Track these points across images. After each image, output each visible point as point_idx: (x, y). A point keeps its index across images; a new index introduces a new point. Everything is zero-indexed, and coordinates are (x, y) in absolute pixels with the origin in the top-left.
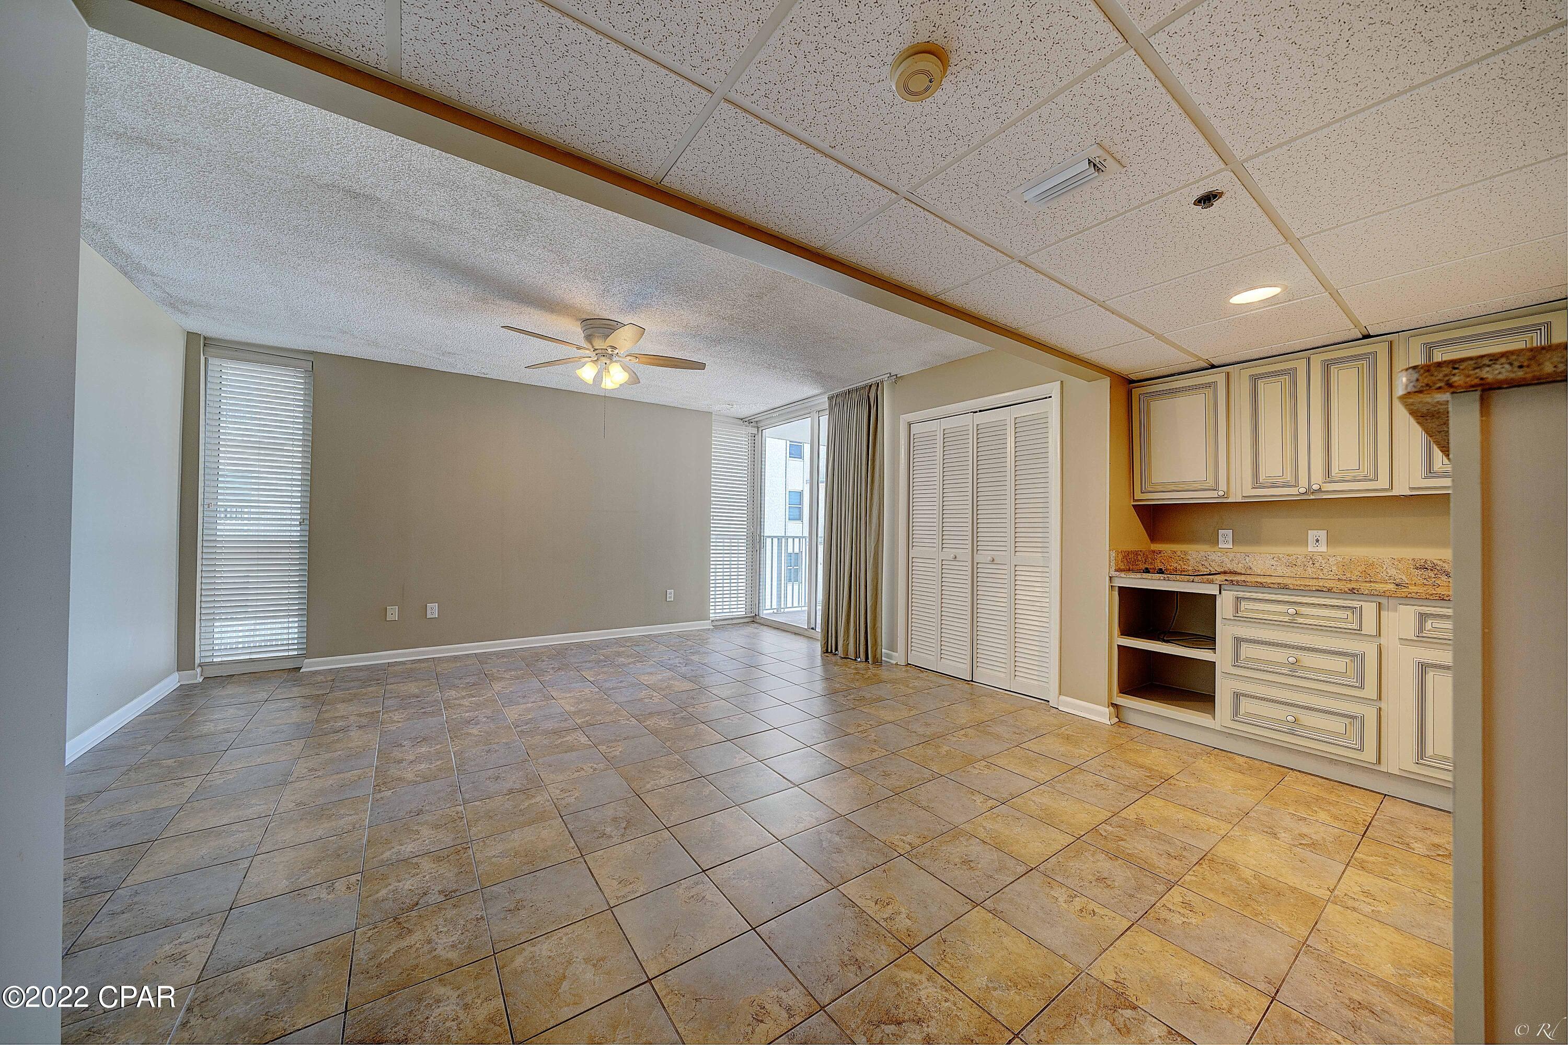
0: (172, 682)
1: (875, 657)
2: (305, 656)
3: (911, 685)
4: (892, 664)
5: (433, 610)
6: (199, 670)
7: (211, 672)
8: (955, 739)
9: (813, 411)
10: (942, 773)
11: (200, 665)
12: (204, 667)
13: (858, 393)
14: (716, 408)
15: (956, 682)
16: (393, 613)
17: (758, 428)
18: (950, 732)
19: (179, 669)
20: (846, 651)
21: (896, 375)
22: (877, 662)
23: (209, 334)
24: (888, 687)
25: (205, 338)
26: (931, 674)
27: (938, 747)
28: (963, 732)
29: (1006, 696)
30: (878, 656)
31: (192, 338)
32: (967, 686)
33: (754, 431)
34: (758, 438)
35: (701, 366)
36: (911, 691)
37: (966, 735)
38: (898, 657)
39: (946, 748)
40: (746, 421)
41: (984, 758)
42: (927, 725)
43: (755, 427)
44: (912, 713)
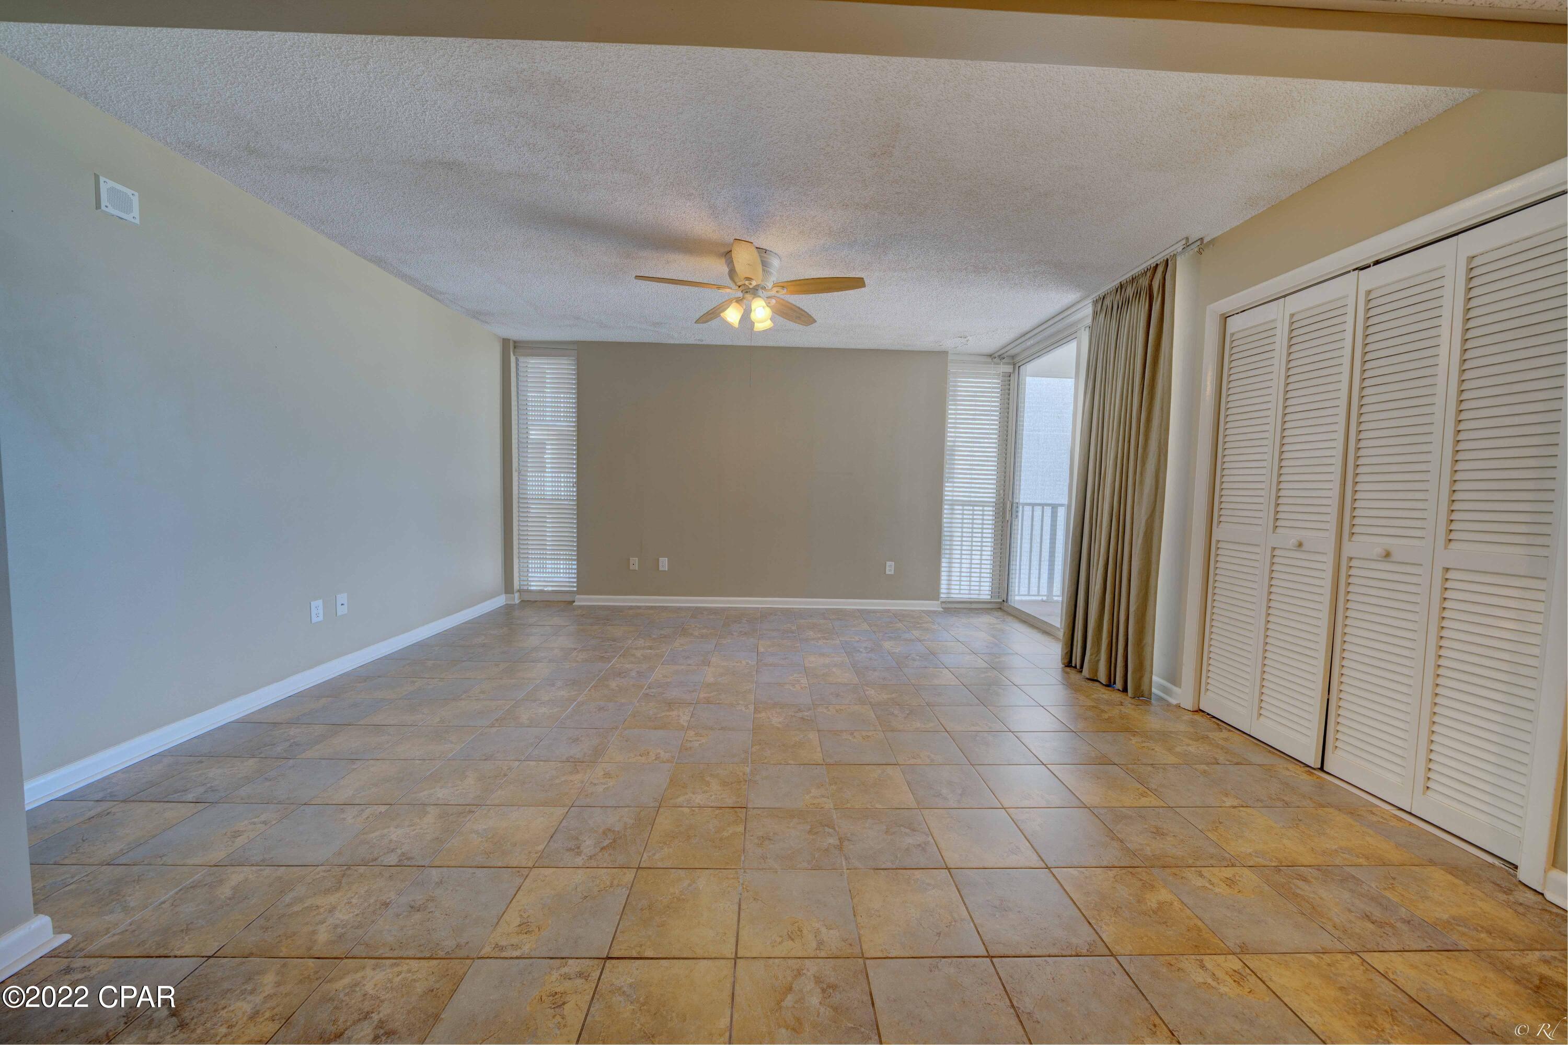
0: (500, 601)
1: (1138, 687)
2: (577, 593)
3: (1178, 749)
4: (1169, 705)
5: (664, 563)
6: (517, 595)
7: (527, 597)
8: (1200, 882)
9: (1080, 329)
10: (1116, 949)
11: (519, 591)
12: (522, 593)
13: (1134, 285)
14: (948, 344)
15: (1281, 763)
16: (635, 563)
17: (1014, 364)
18: (1198, 863)
19: (506, 593)
20: (1095, 670)
21: (1202, 239)
22: (1142, 696)
23: (515, 338)
24: (1133, 742)
25: (515, 342)
26: (1236, 737)
27: (1149, 886)
28: (1228, 872)
29: (1394, 823)
30: (1145, 687)
31: (505, 342)
32: (1305, 777)
33: (1009, 369)
34: (1014, 378)
35: (858, 283)
36: (1172, 759)
37: (1230, 882)
38: (1183, 696)
39: (1164, 895)
40: (995, 357)
41: (1243, 950)
42: (1159, 833)
43: (1009, 364)
44: (1144, 801)
